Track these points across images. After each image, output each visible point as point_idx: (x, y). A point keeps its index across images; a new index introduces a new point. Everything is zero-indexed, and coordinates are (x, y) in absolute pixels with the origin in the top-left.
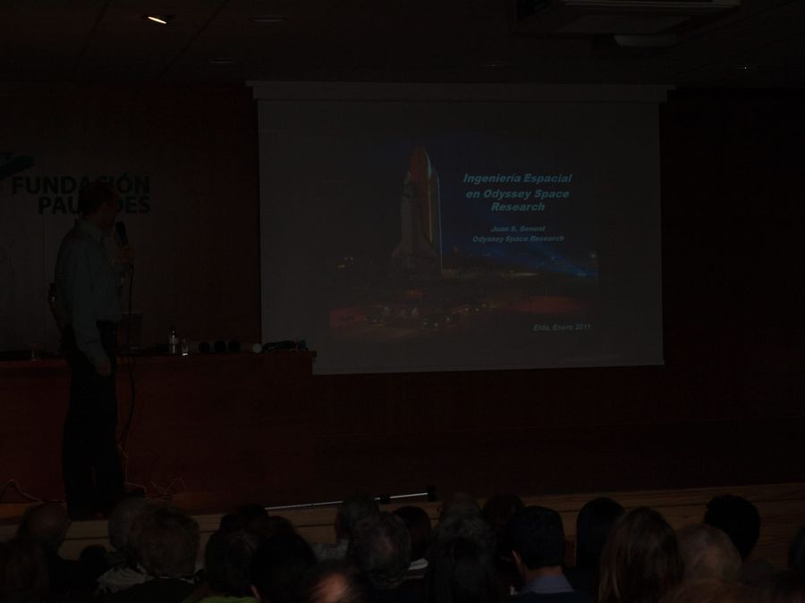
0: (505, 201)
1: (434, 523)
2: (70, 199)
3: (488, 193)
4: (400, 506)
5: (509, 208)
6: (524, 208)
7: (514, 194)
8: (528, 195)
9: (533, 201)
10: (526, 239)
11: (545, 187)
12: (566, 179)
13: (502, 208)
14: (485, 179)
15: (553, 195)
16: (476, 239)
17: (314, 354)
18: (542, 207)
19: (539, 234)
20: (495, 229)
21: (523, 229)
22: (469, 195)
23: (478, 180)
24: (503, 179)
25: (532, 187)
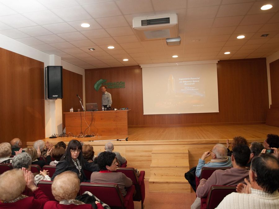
0: (187, 83)
3: (184, 82)
6: (190, 84)
8: (191, 81)
9: (192, 83)
10: (191, 90)
11: (194, 80)
12: (198, 78)
14: (183, 79)
15: (196, 81)
16: (182, 90)
18: (194, 84)
19: (193, 89)
21: (190, 88)
22: (180, 82)
23: (182, 79)
24: (186, 79)
25: (192, 80)
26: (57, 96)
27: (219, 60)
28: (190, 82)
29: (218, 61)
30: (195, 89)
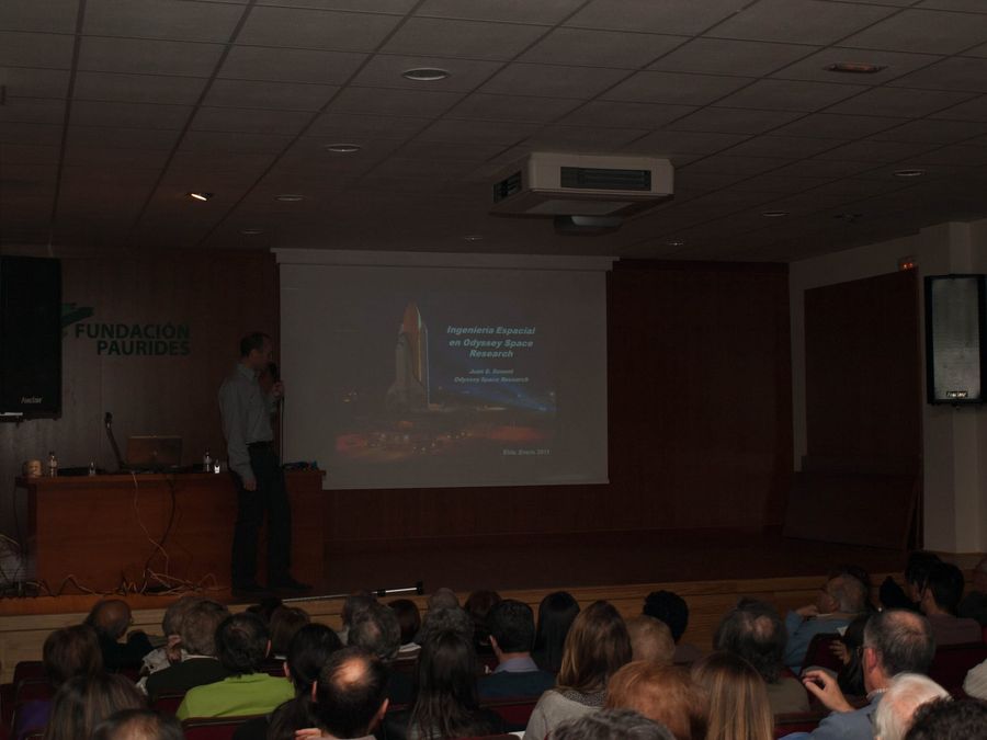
0: (481, 349)
1: (422, 614)
2: (124, 343)
3: (467, 342)
4: (394, 598)
5: (484, 354)
6: (496, 354)
7: (489, 343)
8: (499, 344)
9: (503, 348)
10: (497, 380)
11: (513, 337)
12: (530, 332)
13: (479, 354)
14: (465, 331)
15: (520, 344)
16: (457, 379)
17: (324, 473)
18: (511, 354)
19: (508, 376)
21: (495, 371)
22: (452, 343)
23: (459, 331)
24: (479, 331)
25: (502, 338)
26: (39, 401)
27: (618, 259)
28: (493, 344)
29: (614, 263)
30: (513, 380)
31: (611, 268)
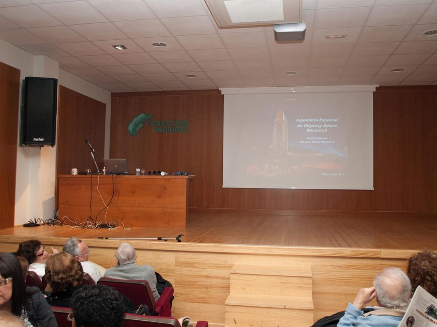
0: (312, 128)
3: (305, 126)
5: (313, 131)
6: (319, 131)
7: (316, 126)
8: (321, 126)
9: (322, 128)
10: (320, 142)
11: (327, 123)
12: (335, 120)
13: (311, 131)
14: (304, 120)
15: (330, 126)
16: (301, 142)
18: (326, 130)
19: (324, 140)
20: (308, 138)
21: (318, 138)
22: (298, 126)
23: (302, 121)
24: (311, 120)
25: (322, 123)
26: (42, 140)
27: (378, 86)
29: (377, 88)
30: (327, 142)
31: (375, 90)
